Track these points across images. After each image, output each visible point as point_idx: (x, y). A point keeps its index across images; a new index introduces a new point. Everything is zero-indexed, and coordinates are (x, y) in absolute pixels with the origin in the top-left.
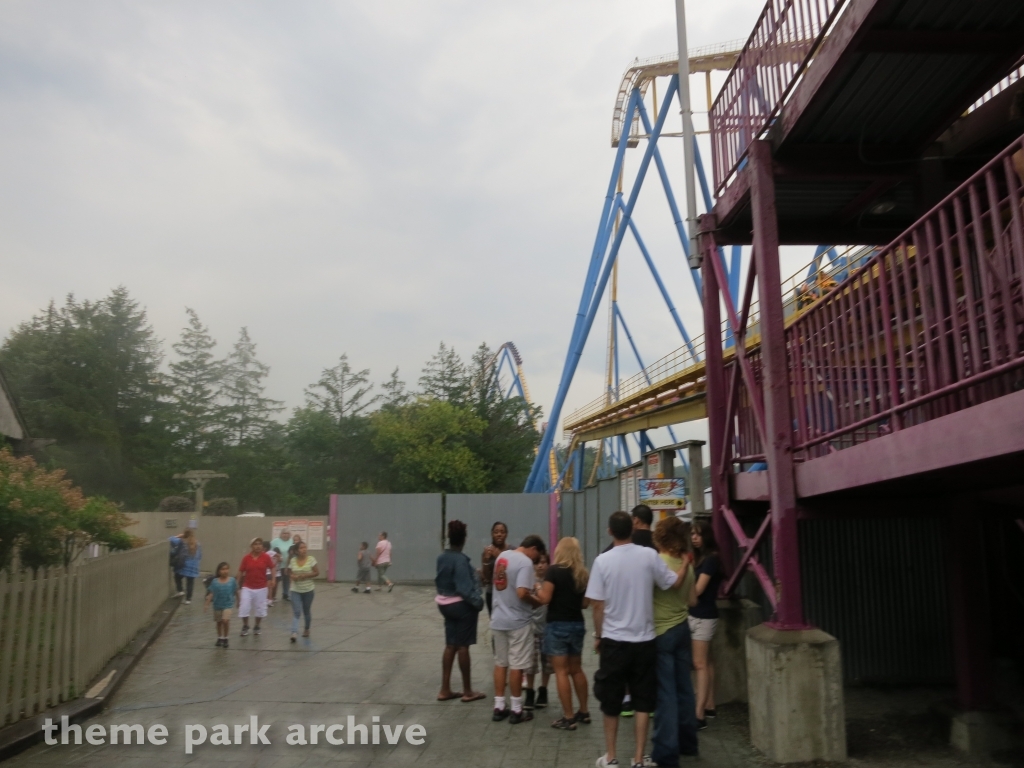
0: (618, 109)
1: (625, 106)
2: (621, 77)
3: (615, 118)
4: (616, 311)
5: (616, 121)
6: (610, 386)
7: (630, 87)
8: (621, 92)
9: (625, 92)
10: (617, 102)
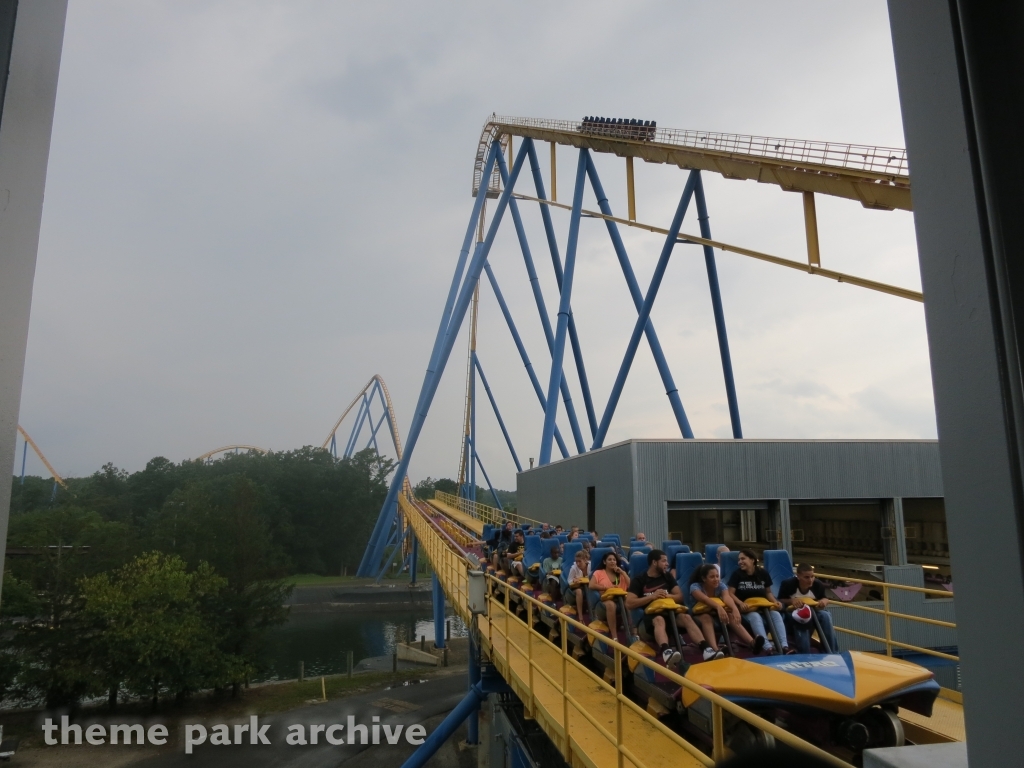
0: (479, 159)
1: (485, 158)
2: (481, 129)
3: (476, 168)
4: (474, 361)
5: (478, 172)
6: (467, 436)
7: (490, 140)
8: (481, 142)
9: (485, 143)
10: (478, 152)
